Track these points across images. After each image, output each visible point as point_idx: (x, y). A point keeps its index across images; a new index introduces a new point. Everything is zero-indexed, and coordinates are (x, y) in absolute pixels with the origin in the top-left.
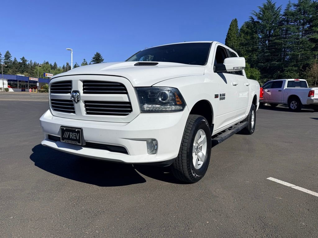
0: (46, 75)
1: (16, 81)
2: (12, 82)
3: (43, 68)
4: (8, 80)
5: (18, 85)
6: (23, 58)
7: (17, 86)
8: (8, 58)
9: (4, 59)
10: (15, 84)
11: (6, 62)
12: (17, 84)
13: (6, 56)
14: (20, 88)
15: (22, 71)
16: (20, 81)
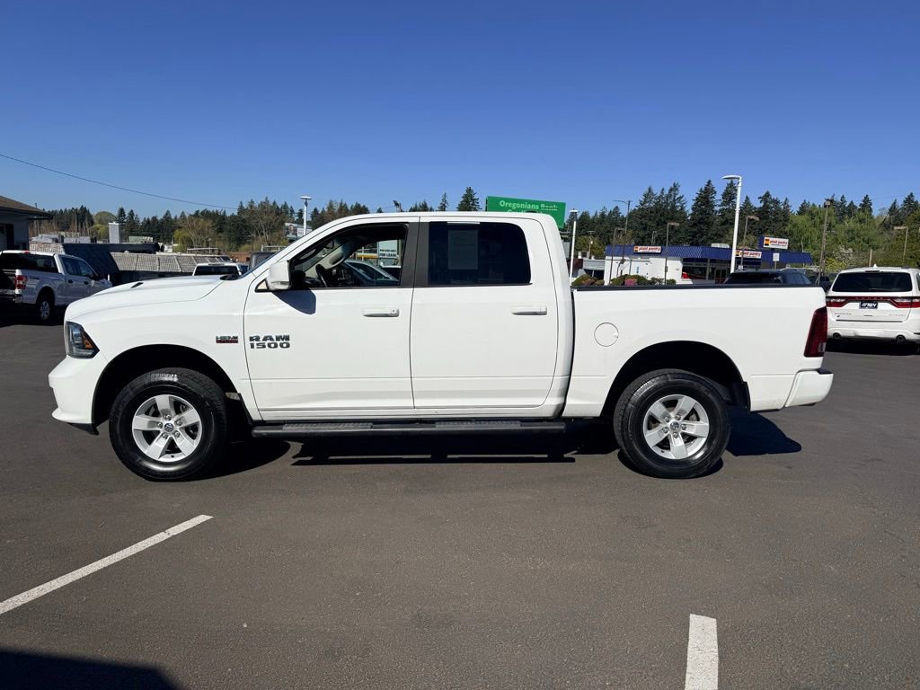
0: (765, 242)
1: (705, 260)
2: (694, 265)
3: (812, 219)
4: (685, 261)
5: (709, 271)
6: (767, 195)
7: (705, 272)
8: (730, 200)
9: (720, 203)
10: (701, 269)
11: (723, 209)
12: (705, 269)
13: (725, 195)
14: (711, 277)
15: (760, 229)
16: (713, 261)
